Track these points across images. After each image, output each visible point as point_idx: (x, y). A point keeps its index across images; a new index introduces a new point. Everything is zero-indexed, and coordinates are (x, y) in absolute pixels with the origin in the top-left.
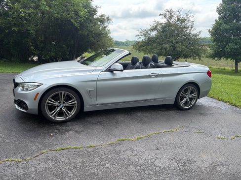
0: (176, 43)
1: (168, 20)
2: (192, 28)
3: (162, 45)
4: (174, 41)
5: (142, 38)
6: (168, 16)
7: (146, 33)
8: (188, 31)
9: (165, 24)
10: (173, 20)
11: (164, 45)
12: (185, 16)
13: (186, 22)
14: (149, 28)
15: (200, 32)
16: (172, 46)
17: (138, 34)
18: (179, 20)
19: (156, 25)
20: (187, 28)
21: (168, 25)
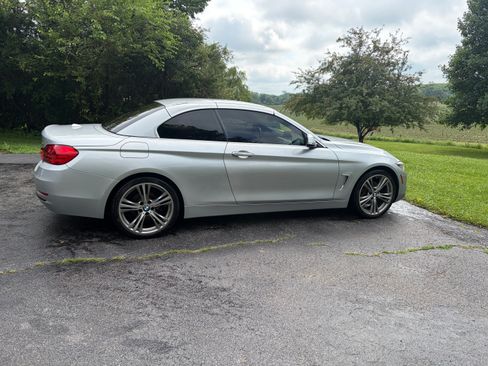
0: (370, 95)
1: (355, 50)
2: (403, 64)
3: (340, 99)
4: (365, 91)
5: (303, 88)
6: (354, 42)
7: (310, 78)
8: (396, 72)
9: (349, 57)
10: (364, 49)
11: (346, 100)
12: (390, 40)
13: (392, 53)
14: (316, 66)
15: (420, 74)
16: (362, 101)
17: (295, 79)
18: (376, 48)
19: (330, 59)
20: (394, 65)
21: (355, 59)
